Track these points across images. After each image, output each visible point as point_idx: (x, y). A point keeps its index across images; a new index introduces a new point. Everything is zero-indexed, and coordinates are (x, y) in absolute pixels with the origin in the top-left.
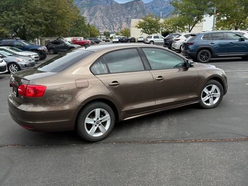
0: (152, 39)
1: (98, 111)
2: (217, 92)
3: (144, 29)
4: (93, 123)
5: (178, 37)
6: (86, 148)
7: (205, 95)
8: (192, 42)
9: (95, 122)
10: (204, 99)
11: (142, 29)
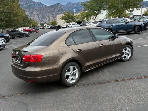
4: (69, 75)
5: (89, 23)
6: (68, 90)
7: (123, 53)
8: (100, 25)
11: (64, 20)
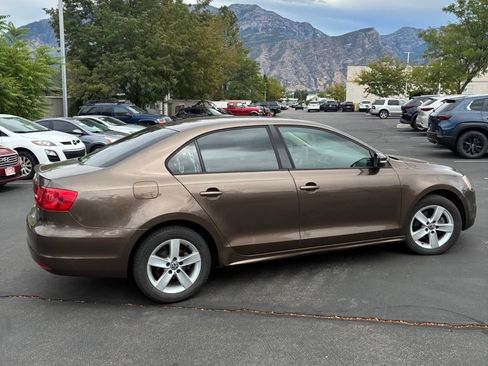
0: (385, 106)
1: (175, 244)
2: (446, 222)
3: (372, 85)
4: (163, 266)
5: (429, 104)
6: (147, 313)
7: (418, 226)
8: (447, 114)
9: (168, 264)
10: (416, 235)
11: (367, 86)
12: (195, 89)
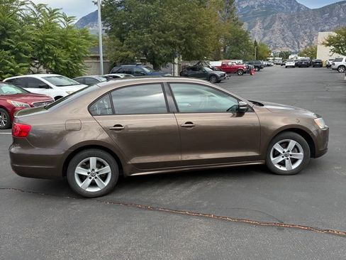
0: (343, 63)
1: (93, 160)
2: (299, 152)
3: (337, 46)
4: (86, 174)
9: (89, 173)
11: (332, 47)
12: (194, 53)
